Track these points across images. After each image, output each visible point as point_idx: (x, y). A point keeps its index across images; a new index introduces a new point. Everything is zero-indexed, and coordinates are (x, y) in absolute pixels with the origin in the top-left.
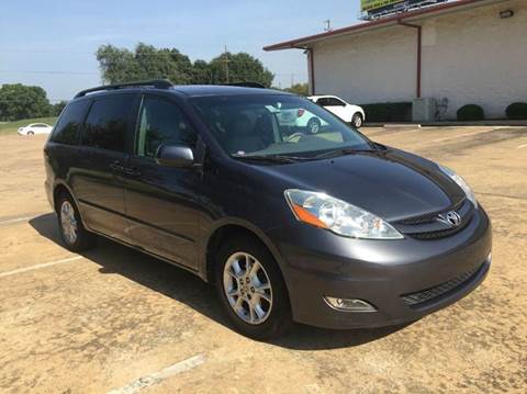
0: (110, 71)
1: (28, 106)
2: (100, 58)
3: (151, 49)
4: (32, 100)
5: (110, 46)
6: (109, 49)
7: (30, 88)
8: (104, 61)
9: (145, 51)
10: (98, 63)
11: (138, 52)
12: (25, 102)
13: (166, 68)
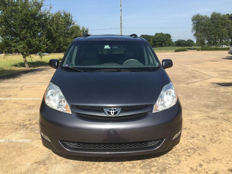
0: (197, 26)
1: (164, 42)
2: (193, 20)
3: (219, 15)
4: (165, 39)
5: (198, 15)
6: (198, 16)
7: (166, 34)
8: (195, 21)
9: (216, 16)
10: (192, 23)
11: (212, 16)
12: (162, 40)
13: (225, 23)
